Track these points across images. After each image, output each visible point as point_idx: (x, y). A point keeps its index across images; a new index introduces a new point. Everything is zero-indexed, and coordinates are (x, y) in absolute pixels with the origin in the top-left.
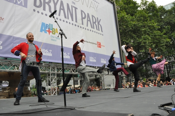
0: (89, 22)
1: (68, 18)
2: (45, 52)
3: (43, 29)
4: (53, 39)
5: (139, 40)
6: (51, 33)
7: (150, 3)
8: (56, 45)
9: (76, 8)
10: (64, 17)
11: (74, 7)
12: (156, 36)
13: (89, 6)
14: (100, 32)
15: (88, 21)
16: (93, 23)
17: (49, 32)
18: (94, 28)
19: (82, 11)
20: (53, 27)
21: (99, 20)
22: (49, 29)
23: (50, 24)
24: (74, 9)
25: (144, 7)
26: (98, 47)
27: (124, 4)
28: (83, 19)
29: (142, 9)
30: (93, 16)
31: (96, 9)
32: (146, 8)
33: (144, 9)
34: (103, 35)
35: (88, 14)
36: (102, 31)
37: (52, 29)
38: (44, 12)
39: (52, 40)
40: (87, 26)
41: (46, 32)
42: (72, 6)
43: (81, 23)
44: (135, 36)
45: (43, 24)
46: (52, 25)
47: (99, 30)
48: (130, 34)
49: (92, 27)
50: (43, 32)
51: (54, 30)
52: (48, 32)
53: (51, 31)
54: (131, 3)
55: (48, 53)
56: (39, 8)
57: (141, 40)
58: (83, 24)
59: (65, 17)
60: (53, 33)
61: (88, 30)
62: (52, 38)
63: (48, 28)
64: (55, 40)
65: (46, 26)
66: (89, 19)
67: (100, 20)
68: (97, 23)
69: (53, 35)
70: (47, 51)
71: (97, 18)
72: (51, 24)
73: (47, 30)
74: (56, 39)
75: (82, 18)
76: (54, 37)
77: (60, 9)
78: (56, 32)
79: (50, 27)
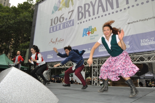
1: (107, 10)
4: (92, 38)
6: (90, 34)
39: (91, 39)
45: (84, 30)
46: (91, 26)
50: (85, 36)
51: (92, 30)
52: (88, 35)
53: (90, 32)
56: (81, 20)
59: (104, 11)
62: (91, 38)
64: (94, 38)
65: (87, 29)
69: (92, 35)
73: (88, 32)
79: (89, 29)
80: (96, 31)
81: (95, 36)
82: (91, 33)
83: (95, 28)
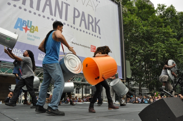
0: (83, 22)
1: (55, 16)
2: (16, 52)
3: (19, 25)
4: (31, 37)
5: (150, 48)
6: (28, 31)
7: (168, 8)
8: (33, 45)
9: (67, 5)
10: (49, 14)
11: (65, 3)
12: (172, 44)
13: (86, 4)
14: (97, 34)
15: (82, 20)
16: (89, 23)
17: (26, 29)
18: (89, 29)
19: (75, 9)
20: (32, 25)
21: (97, 21)
22: (27, 26)
23: (28, 21)
24: (64, 5)
25: (161, 13)
26: (91, 51)
27: (139, 8)
28: (76, 18)
29: (159, 15)
30: (89, 15)
31: (94, 8)
32: (163, 13)
33: (161, 14)
34: (100, 38)
35: (83, 13)
36: (100, 34)
37: (31, 26)
38: (23, 7)
39: (28, 39)
40: (80, 26)
41: (21, 29)
42: (62, 2)
43: (73, 22)
44: (146, 44)
45: (19, 20)
46: (31, 22)
47: (96, 32)
48: (141, 40)
49: (86, 28)
50: (18, 29)
51: (32, 28)
52: (24, 30)
53: (29, 28)
54: (146, 8)
55: (21, 53)
57: (152, 48)
58: (74, 23)
59: (51, 14)
60: (30, 32)
61: (81, 30)
62: (29, 37)
63: (26, 24)
65: (24, 22)
66: (83, 19)
67: (99, 20)
68: (94, 24)
69: (31, 34)
70: (20, 52)
71: (95, 18)
72: (30, 20)
73: (24, 27)
74: (33, 38)
75: (74, 17)
76: (31, 36)
77: (46, 5)
78: (35, 30)
79: (28, 23)
80: (37, 31)
81: (35, 37)
82: (30, 30)
83: (37, 27)
